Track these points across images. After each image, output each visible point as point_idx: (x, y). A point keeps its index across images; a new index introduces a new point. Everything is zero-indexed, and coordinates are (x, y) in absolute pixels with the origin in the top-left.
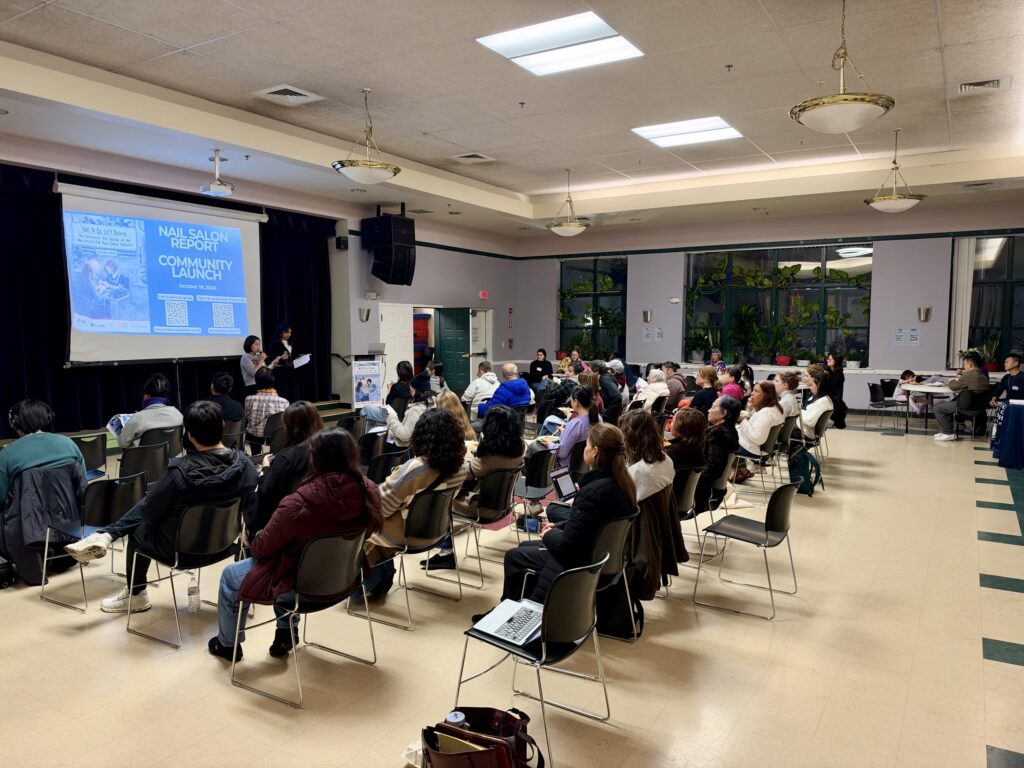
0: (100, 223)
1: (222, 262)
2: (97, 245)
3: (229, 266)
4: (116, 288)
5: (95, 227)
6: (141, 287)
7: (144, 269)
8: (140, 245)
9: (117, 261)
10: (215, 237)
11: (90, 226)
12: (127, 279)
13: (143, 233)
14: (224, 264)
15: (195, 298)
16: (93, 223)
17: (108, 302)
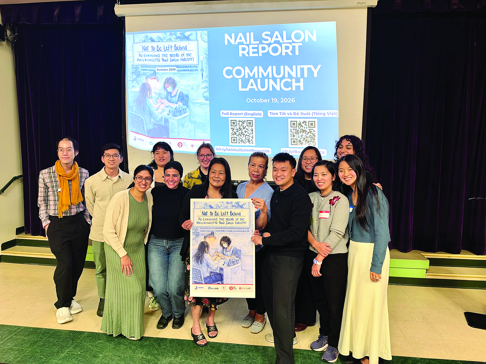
0: (161, 40)
1: (306, 67)
2: (157, 63)
3: (315, 72)
4: (174, 106)
5: (155, 45)
6: (201, 104)
7: (204, 85)
8: (201, 58)
9: (176, 78)
10: (298, 36)
11: (150, 44)
12: (187, 96)
13: (206, 45)
14: (309, 70)
15: (266, 114)
16: (153, 40)
17: (166, 121)
